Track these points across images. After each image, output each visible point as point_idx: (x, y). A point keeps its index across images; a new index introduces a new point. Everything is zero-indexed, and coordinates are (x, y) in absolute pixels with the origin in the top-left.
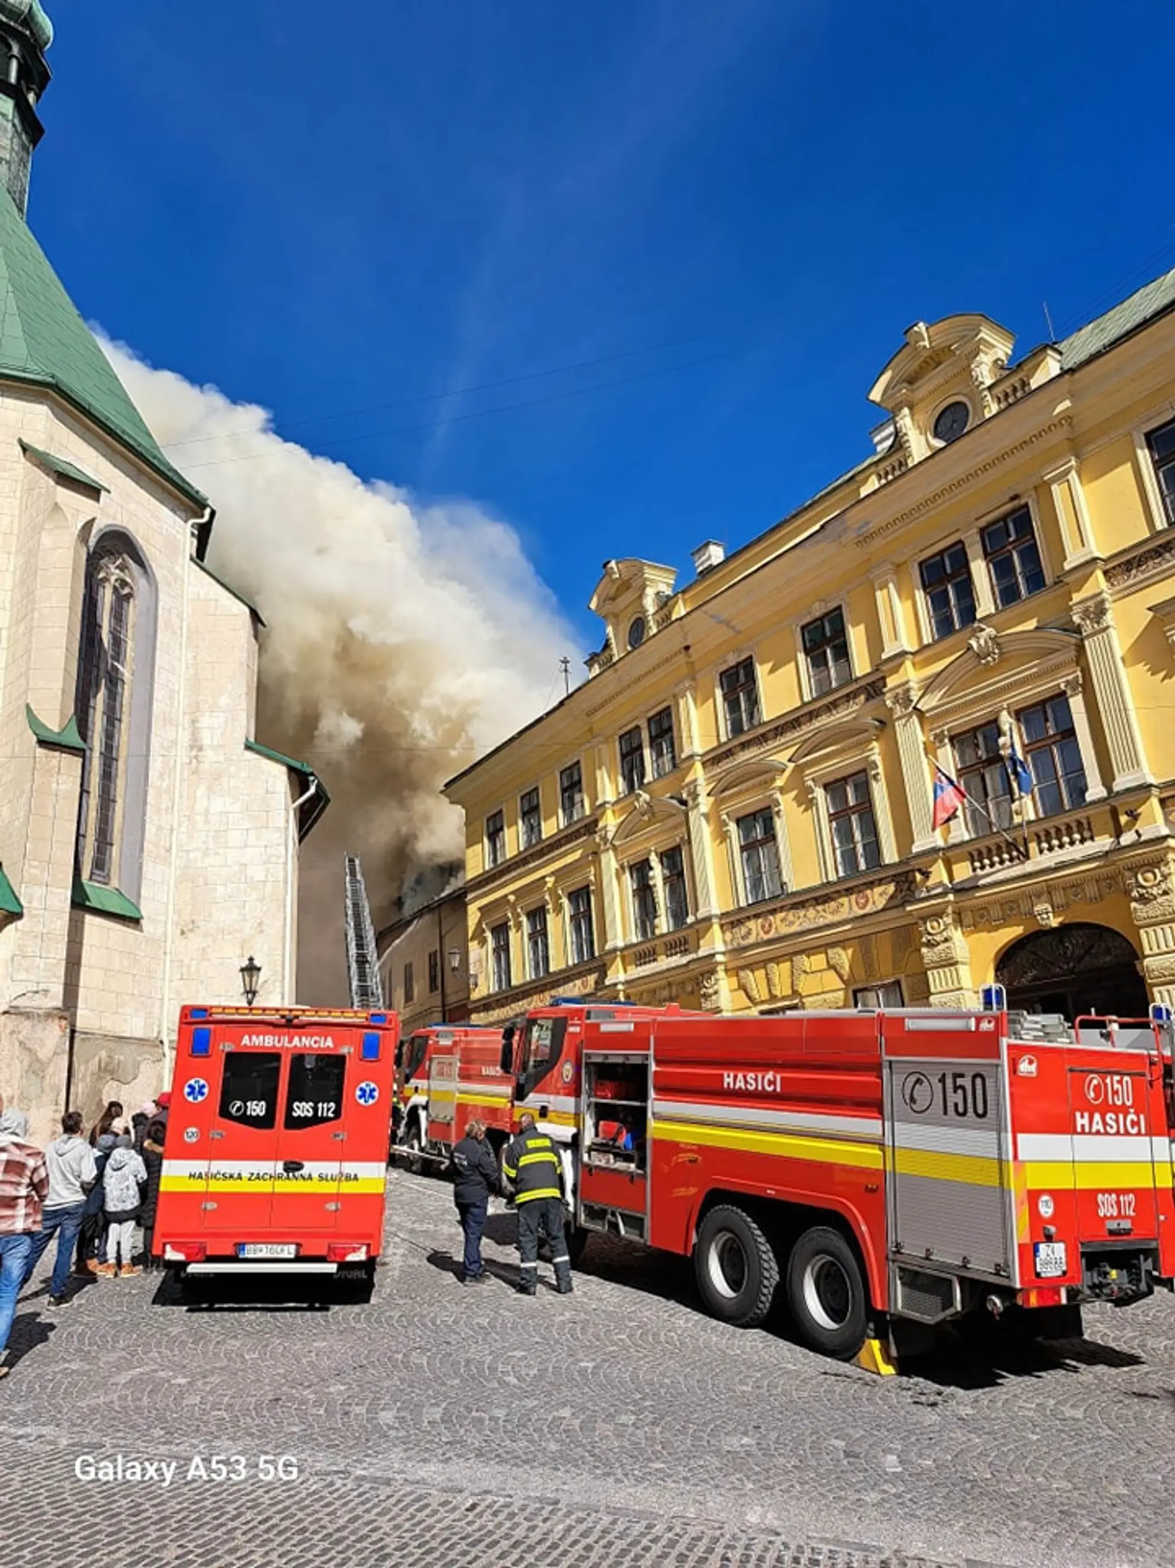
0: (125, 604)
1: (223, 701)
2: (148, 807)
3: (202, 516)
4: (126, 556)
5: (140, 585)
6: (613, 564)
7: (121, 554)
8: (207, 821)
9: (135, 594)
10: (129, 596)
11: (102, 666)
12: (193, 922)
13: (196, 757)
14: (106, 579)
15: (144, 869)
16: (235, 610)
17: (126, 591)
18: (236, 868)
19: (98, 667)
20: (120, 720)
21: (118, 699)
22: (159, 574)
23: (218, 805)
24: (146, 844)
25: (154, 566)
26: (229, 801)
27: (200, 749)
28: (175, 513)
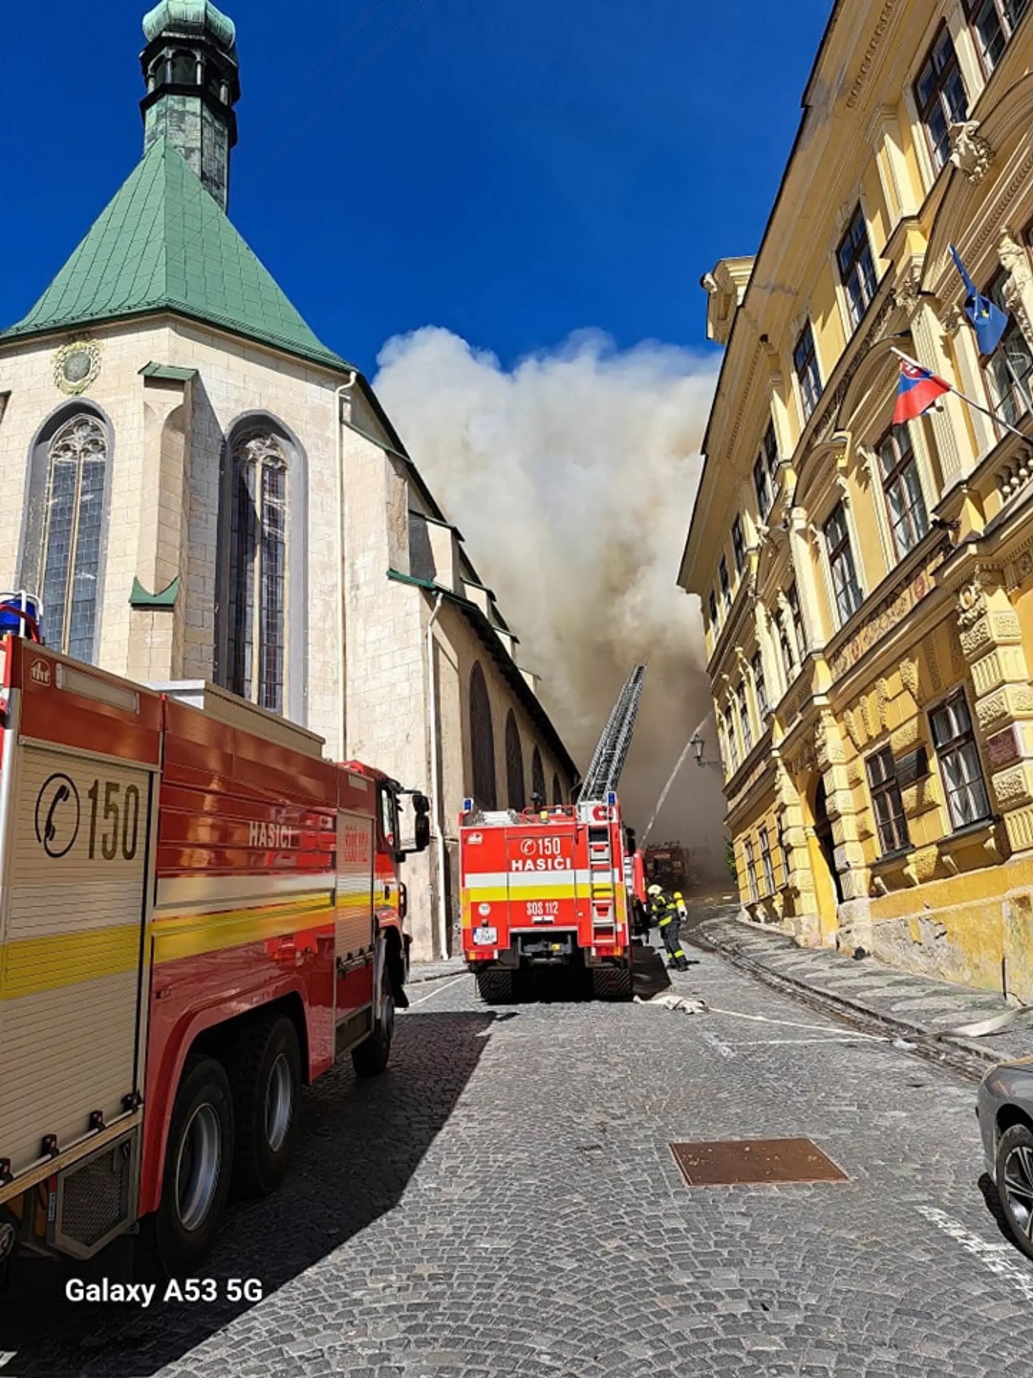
0: (280, 477)
1: (372, 540)
2: (310, 647)
3: (348, 381)
4: (273, 435)
5: (291, 457)
6: (708, 278)
7: (269, 435)
8: (366, 651)
9: (289, 467)
10: (283, 470)
11: (258, 535)
12: (361, 742)
13: (355, 596)
14: (254, 461)
15: (310, 700)
16: (375, 456)
17: (280, 464)
18: (388, 689)
19: (254, 536)
20: (283, 578)
21: (279, 558)
22: (306, 443)
23: (372, 636)
24: (310, 679)
25: (300, 438)
26: (380, 628)
27: (358, 588)
28: (322, 386)
